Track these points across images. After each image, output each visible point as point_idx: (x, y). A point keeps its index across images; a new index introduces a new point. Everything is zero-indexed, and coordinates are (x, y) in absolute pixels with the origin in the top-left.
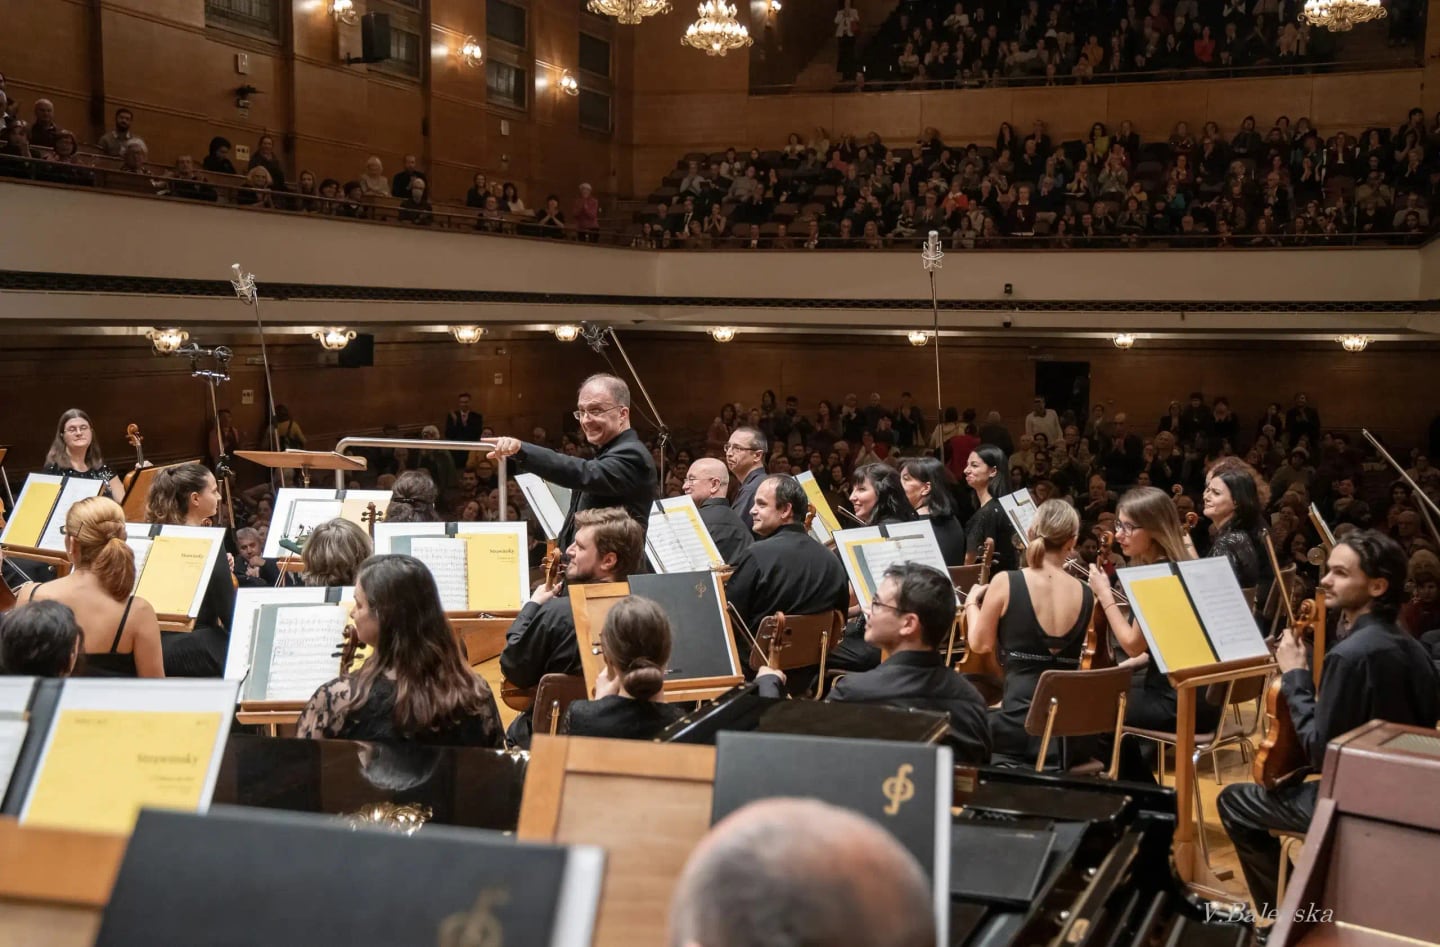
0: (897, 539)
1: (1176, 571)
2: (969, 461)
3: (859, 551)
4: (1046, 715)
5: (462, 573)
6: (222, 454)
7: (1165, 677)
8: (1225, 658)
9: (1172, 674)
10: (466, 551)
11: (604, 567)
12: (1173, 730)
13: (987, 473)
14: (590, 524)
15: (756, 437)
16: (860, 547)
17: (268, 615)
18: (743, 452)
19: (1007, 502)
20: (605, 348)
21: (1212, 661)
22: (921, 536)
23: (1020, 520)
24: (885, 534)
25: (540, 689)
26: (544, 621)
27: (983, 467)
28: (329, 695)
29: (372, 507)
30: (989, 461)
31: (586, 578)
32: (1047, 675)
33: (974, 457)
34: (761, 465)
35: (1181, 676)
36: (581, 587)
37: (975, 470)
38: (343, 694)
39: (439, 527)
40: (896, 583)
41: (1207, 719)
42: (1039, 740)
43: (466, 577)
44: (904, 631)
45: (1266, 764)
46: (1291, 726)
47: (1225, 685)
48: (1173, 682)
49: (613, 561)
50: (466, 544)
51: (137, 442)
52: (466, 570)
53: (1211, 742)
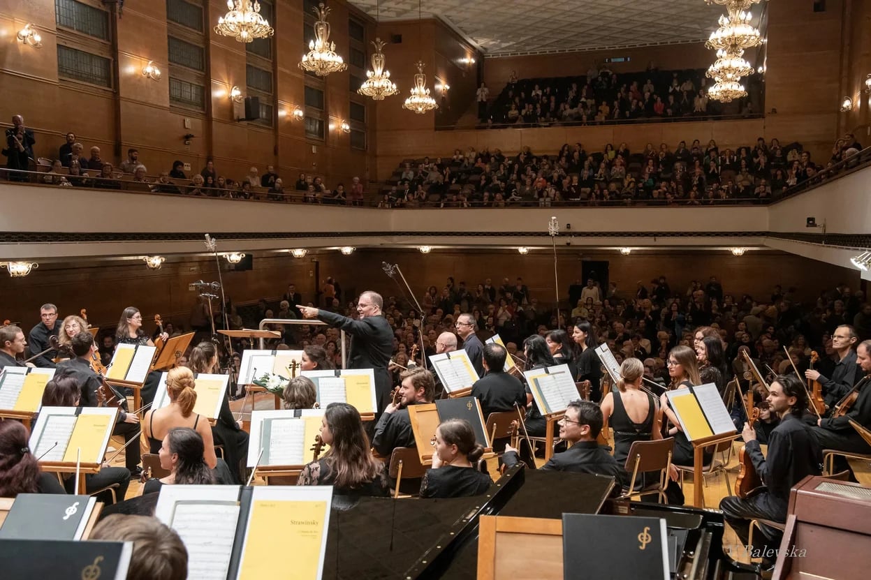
0: (553, 374)
1: (692, 391)
2: (574, 330)
3: (536, 381)
4: (635, 462)
5: (344, 395)
6: (214, 333)
7: (690, 443)
8: (716, 433)
9: (693, 441)
10: (345, 383)
11: (419, 394)
12: (692, 465)
13: (584, 334)
14: (408, 376)
15: (471, 318)
16: (537, 379)
17: (267, 424)
18: (464, 326)
21: (712, 435)
22: (564, 372)
24: (547, 372)
25: (393, 454)
26: (394, 422)
27: (581, 333)
29: (294, 362)
30: (583, 329)
32: (635, 444)
33: (576, 328)
34: (473, 332)
35: (698, 442)
36: (413, 406)
37: (577, 335)
38: (316, 469)
40: (576, 410)
43: (346, 396)
44: (582, 433)
45: (741, 486)
46: (753, 467)
47: (715, 445)
48: (694, 445)
49: (423, 390)
50: (345, 380)
51: (160, 323)
52: (346, 393)
53: (708, 470)
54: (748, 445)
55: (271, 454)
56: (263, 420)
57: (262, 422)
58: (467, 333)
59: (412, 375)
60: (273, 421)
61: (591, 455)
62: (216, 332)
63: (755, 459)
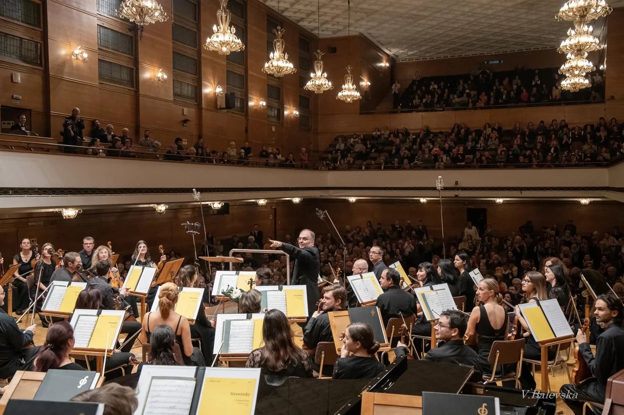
0: (436, 290)
1: (539, 304)
2: (456, 258)
3: (423, 295)
4: (496, 356)
5: (285, 303)
6: (196, 259)
7: (537, 342)
8: (558, 336)
9: (540, 342)
10: (286, 296)
11: (337, 304)
12: (540, 359)
13: (463, 262)
15: (380, 249)
16: (424, 294)
17: (228, 324)
18: (376, 255)
19: (472, 274)
20: (324, 218)
21: (554, 337)
22: (444, 289)
23: (477, 280)
24: (432, 289)
27: (461, 261)
28: (253, 355)
29: (251, 280)
30: (463, 258)
31: (331, 310)
32: (495, 343)
33: (457, 257)
34: (381, 259)
35: (543, 343)
36: (332, 312)
37: (458, 262)
39: (276, 287)
41: (552, 355)
42: (493, 364)
43: (286, 305)
44: (453, 335)
45: (575, 376)
46: (585, 363)
47: (557, 345)
48: (540, 345)
49: (340, 301)
50: (286, 293)
51: (162, 251)
52: (286, 302)
53: (553, 364)
54: (581, 346)
55: (231, 345)
56: (224, 320)
57: (224, 322)
58: (377, 260)
59: (333, 289)
60: (232, 322)
61: (459, 350)
62: (198, 258)
63: (586, 357)
